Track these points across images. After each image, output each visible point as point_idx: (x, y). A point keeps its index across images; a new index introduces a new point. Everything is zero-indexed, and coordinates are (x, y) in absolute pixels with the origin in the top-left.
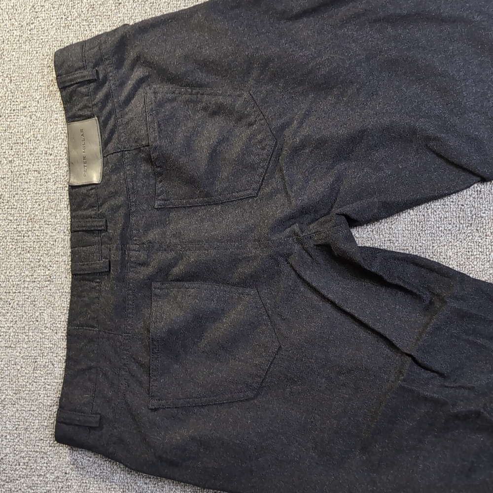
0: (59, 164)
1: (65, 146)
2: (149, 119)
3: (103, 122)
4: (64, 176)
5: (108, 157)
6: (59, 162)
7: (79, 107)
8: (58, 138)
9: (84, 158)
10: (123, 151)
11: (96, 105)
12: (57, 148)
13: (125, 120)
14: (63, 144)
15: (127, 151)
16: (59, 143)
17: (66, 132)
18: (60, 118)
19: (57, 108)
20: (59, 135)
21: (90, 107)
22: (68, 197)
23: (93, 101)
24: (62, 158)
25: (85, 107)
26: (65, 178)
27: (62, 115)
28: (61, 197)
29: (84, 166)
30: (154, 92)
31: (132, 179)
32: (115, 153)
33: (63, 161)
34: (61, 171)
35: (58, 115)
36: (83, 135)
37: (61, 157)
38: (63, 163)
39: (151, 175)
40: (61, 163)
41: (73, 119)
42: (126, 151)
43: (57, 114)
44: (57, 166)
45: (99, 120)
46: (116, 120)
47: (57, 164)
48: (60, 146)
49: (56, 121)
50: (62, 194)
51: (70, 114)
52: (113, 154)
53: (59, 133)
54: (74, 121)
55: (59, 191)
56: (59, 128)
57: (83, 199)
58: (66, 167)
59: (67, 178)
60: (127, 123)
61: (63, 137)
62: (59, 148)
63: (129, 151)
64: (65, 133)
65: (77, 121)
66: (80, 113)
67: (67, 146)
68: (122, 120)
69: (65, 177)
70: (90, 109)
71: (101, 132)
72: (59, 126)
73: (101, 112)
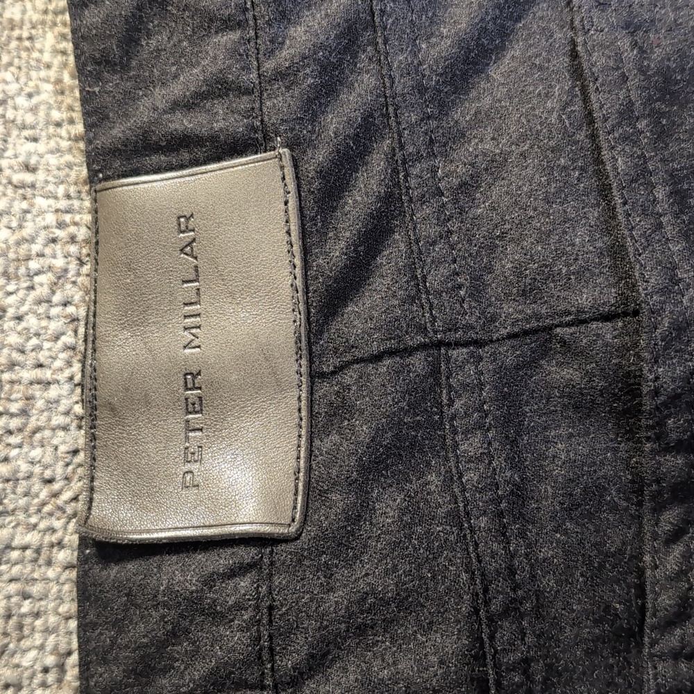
0: (24, 413)
1: (71, 310)
2: (619, 163)
3: (322, 174)
4: (50, 481)
5: (349, 377)
6: (29, 398)
7: (176, 90)
8: (34, 265)
9: (191, 377)
10: (440, 344)
11: (285, 76)
12: (19, 318)
13: (454, 169)
14: (57, 298)
15: (466, 344)
16: (33, 295)
17: (82, 233)
18: (53, 160)
19: (34, 110)
20: (36, 248)
21: (249, 92)
22: (70, 607)
23: (270, 53)
24: (47, 374)
25: (219, 88)
26: (56, 495)
27: (65, 144)
28: (26, 607)
29: (189, 428)
30: (627, 26)
31: (501, 515)
32: (391, 353)
33: (53, 392)
34: (36, 453)
35: (41, 147)
36: (187, 248)
37: (39, 373)
38: (52, 404)
39: (613, 495)
40: (40, 404)
41: (135, 163)
42: (458, 344)
43: (35, 140)
44: (15, 423)
45: (296, 166)
46: (398, 166)
47: (14, 408)
48: (41, 309)
49: (28, 178)
50: (36, 589)
51: (118, 131)
52: (377, 358)
53: (41, 240)
54: (136, 173)
55: (16, 570)
56: (42, 213)
57: (175, 635)
58: (65, 428)
59: (67, 495)
60: (467, 188)
61: (59, 263)
62: (32, 322)
63: (478, 343)
64: (73, 239)
65: (157, 170)
66: (183, 123)
67: (82, 312)
68: (434, 171)
69: (56, 486)
70: (244, 103)
71: (304, 234)
72: (41, 202)
73: (313, 120)
